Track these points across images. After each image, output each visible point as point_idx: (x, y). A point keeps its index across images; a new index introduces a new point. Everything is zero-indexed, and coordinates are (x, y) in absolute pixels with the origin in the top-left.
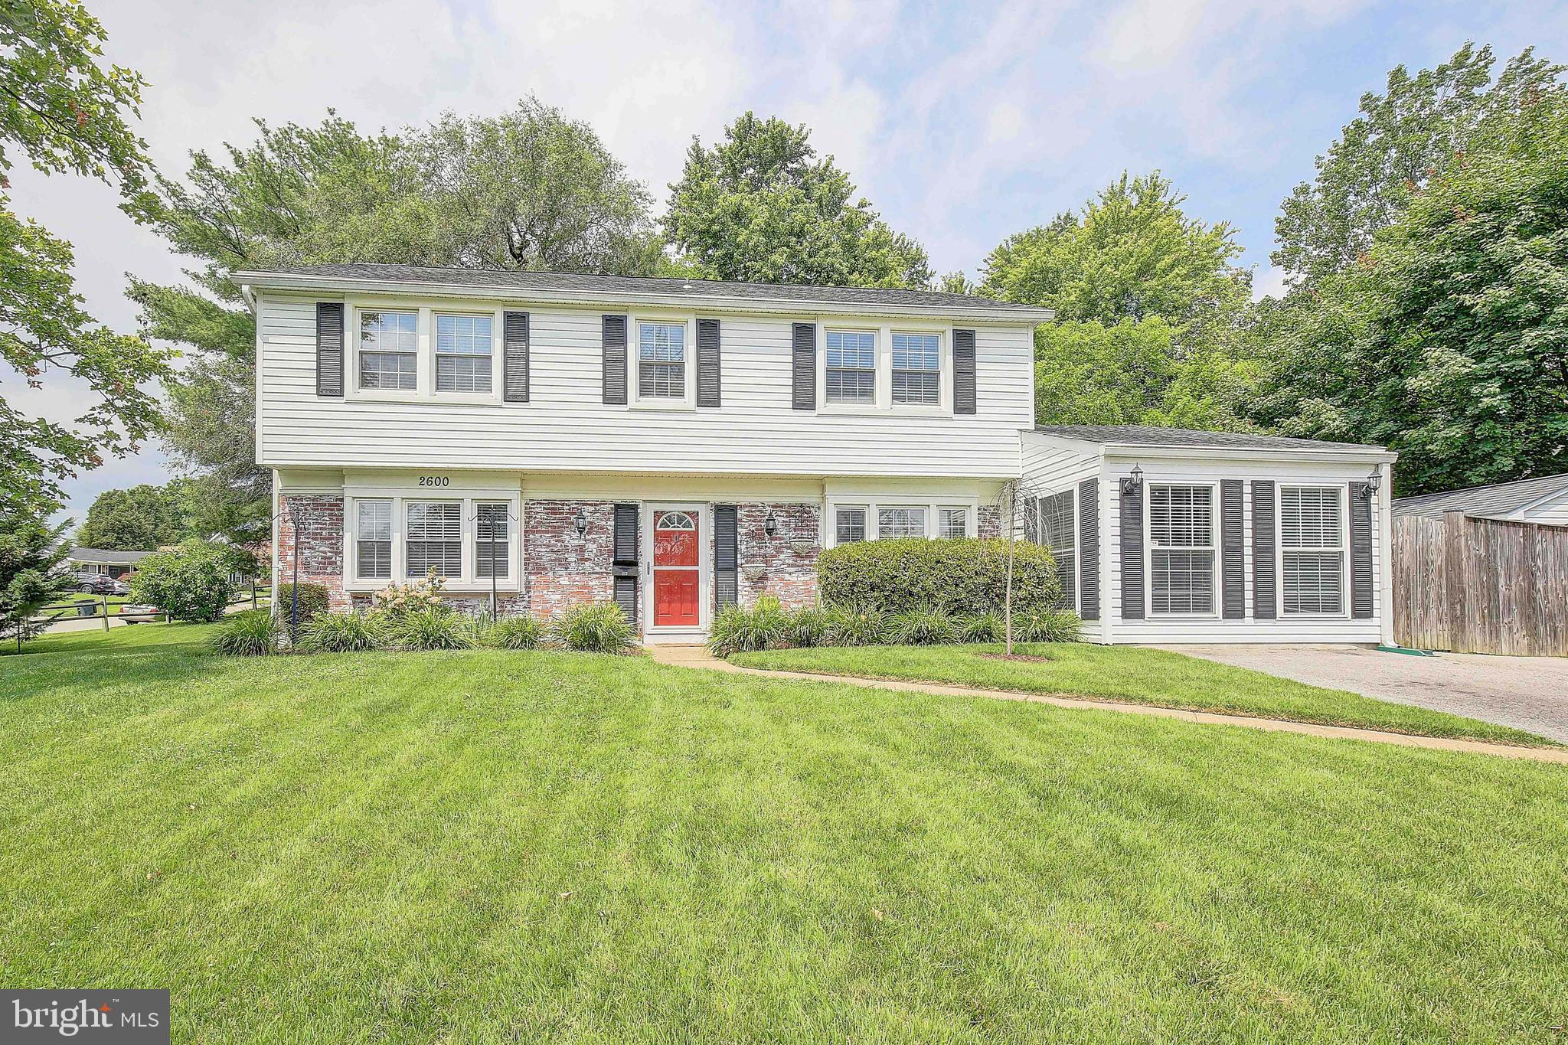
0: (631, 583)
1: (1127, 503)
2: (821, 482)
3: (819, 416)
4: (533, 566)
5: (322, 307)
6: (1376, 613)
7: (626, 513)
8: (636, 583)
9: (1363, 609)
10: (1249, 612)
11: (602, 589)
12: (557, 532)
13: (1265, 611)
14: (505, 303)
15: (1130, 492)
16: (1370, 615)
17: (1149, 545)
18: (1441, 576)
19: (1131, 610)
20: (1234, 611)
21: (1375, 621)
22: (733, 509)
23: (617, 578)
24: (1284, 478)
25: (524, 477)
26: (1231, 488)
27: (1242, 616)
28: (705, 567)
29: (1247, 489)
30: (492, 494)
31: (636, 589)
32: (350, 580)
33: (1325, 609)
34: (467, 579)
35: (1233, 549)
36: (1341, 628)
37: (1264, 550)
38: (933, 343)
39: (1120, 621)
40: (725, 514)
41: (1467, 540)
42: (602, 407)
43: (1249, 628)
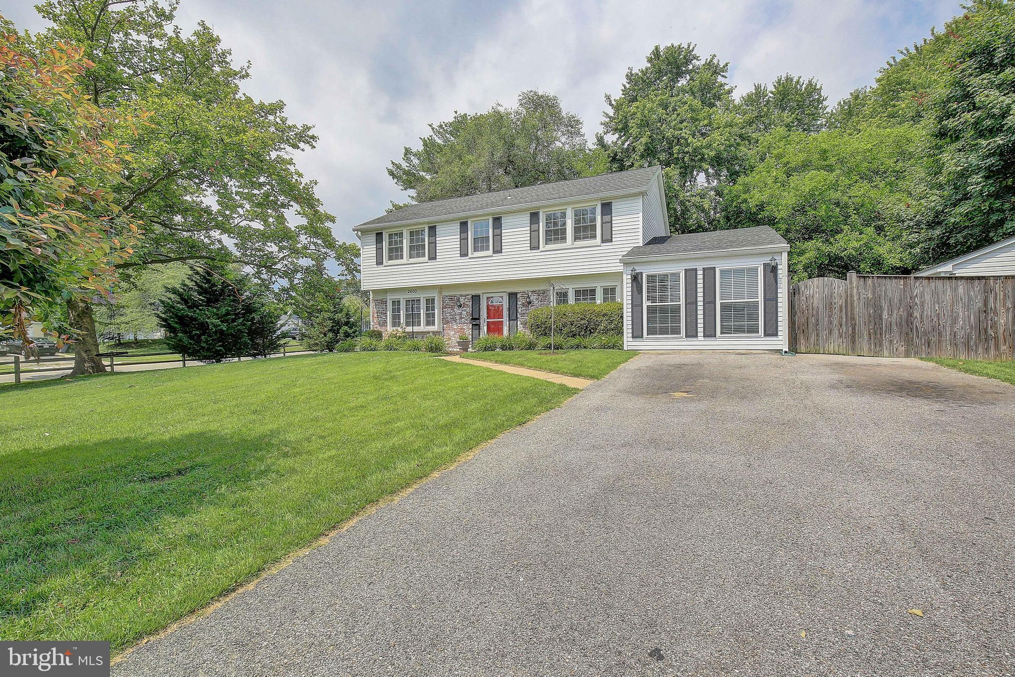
0: (477, 327)
1: (635, 284)
2: (548, 280)
3: (541, 252)
4: (445, 321)
5: (377, 234)
6: (780, 333)
7: (476, 299)
8: (479, 326)
9: (771, 331)
10: (701, 334)
11: (468, 330)
12: (452, 308)
13: (710, 333)
14: (428, 223)
15: (636, 279)
16: (776, 335)
17: (646, 304)
18: (841, 311)
19: (637, 335)
20: (692, 333)
21: (780, 338)
22: (516, 294)
23: (473, 325)
24: (720, 266)
25: (441, 288)
26: (691, 274)
27: (696, 336)
28: (505, 319)
29: (700, 272)
30: (429, 295)
31: (479, 329)
32: (390, 328)
33: (749, 332)
34: (422, 328)
35: (691, 302)
36: (759, 342)
37: (710, 302)
38: (593, 211)
39: (631, 339)
40: (513, 296)
41: (858, 289)
42: (460, 258)
43: (700, 342)
